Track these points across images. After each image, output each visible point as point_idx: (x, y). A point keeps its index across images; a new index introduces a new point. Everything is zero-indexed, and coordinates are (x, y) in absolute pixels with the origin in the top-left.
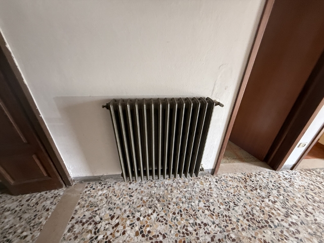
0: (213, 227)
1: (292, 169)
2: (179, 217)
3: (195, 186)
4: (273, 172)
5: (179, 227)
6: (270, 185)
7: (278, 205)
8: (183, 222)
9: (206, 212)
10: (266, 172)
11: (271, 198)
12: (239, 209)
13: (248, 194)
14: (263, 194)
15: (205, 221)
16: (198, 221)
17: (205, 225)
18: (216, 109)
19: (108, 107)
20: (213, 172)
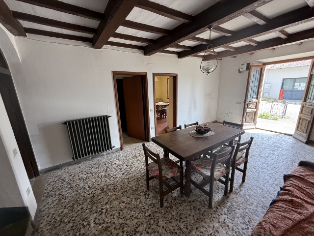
0: (119, 163)
2: (105, 165)
12: (131, 156)
15: (116, 163)
16: (113, 164)
18: (109, 119)
19: (65, 123)
20: (121, 149)
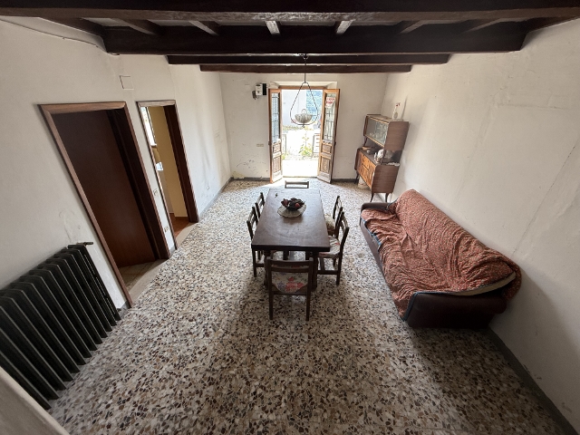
0: (167, 328)
1: (176, 249)
2: (140, 357)
3: (126, 330)
4: (168, 261)
5: (147, 359)
6: (174, 271)
7: (187, 276)
8: (147, 354)
9: (154, 329)
10: (164, 265)
11: (181, 277)
12: (171, 302)
13: (168, 289)
14: (175, 280)
15: (159, 333)
16: (155, 340)
17: (162, 334)
18: (89, 249)
20: (129, 304)
